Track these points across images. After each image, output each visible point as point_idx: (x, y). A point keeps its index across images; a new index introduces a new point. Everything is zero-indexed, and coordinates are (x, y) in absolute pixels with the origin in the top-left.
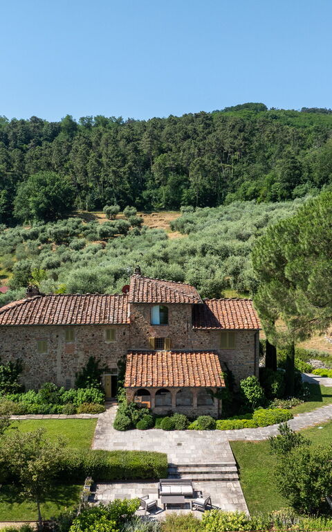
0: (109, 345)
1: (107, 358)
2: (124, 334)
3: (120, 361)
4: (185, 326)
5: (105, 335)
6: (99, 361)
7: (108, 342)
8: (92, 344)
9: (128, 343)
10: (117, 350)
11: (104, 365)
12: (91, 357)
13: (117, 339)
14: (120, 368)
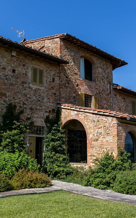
0: (36, 91)
1: (31, 109)
2: (53, 80)
3: (48, 117)
4: (108, 88)
5: (30, 74)
6: (22, 112)
7: (34, 87)
8: (11, 84)
9: (58, 94)
10: (45, 100)
11: (28, 119)
12: (11, 104)
13: (45, 85)
14: (47, 127)
